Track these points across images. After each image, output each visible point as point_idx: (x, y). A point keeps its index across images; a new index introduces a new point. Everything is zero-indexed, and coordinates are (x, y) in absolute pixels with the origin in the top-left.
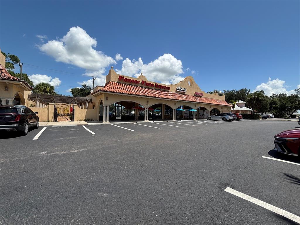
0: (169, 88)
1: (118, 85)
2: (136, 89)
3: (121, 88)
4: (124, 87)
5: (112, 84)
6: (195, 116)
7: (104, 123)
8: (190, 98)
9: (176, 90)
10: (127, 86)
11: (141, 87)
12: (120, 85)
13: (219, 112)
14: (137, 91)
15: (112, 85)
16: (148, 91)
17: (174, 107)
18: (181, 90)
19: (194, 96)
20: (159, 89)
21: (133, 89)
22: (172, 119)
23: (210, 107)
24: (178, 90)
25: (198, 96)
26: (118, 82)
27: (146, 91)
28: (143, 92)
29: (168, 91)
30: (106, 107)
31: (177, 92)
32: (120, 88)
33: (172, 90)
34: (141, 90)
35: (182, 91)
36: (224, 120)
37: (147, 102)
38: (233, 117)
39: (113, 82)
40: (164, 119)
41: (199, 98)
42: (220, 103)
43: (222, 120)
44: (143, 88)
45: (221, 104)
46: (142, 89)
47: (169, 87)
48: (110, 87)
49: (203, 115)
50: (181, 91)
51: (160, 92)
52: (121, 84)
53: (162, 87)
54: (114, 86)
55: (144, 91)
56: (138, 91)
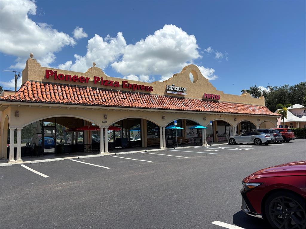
0: (150, 89)
1: (43, 87)
2: (82, 93)
3: (50, 93)
4: (56, 91)
5: (30, 86)
6: (204, 137)
7: (12, 162)
8: (193, 105)
9: (164, 90)
10: (63, 89)
11: (93, 89)
12: (48, 87)
13: (255, 127)
14: (83, 96)
15: (30, 88)
16: (108, 96)
17: (162, 124)
18: (175, 91)
19: (203, 100)
20: (131, 90)
21: (75, 93)
22: (158, 146)
23: (235, 120)
24: (169, 90)
25: (210, 101)
26: (45, 81)
27: (102, 95)
28: (97, 97)
29: (150, 95)
30: (16, 131)
31: (167, 96)
32: (48, 93)
33: (158, 92)
34: (92, 94)
35: (177, 93)
36: (258, 142)
37: (105, 117)
38: (275, 136)
39: (34, 83)
40: (146, 146)
41: (213, 104)
42: (254, 110)
43: (253, 142)
44: (97, 90)
45: (256, 113)
46: (95, 92)
47: (151, 87)
48: (26, 91)
49: (225, 135)
50: (174, 93)
51: (132, 97)
52: (51, 85)
53: (135, 86)
54: (35, 89)
55: (99, 95)
56: (87, 96)
